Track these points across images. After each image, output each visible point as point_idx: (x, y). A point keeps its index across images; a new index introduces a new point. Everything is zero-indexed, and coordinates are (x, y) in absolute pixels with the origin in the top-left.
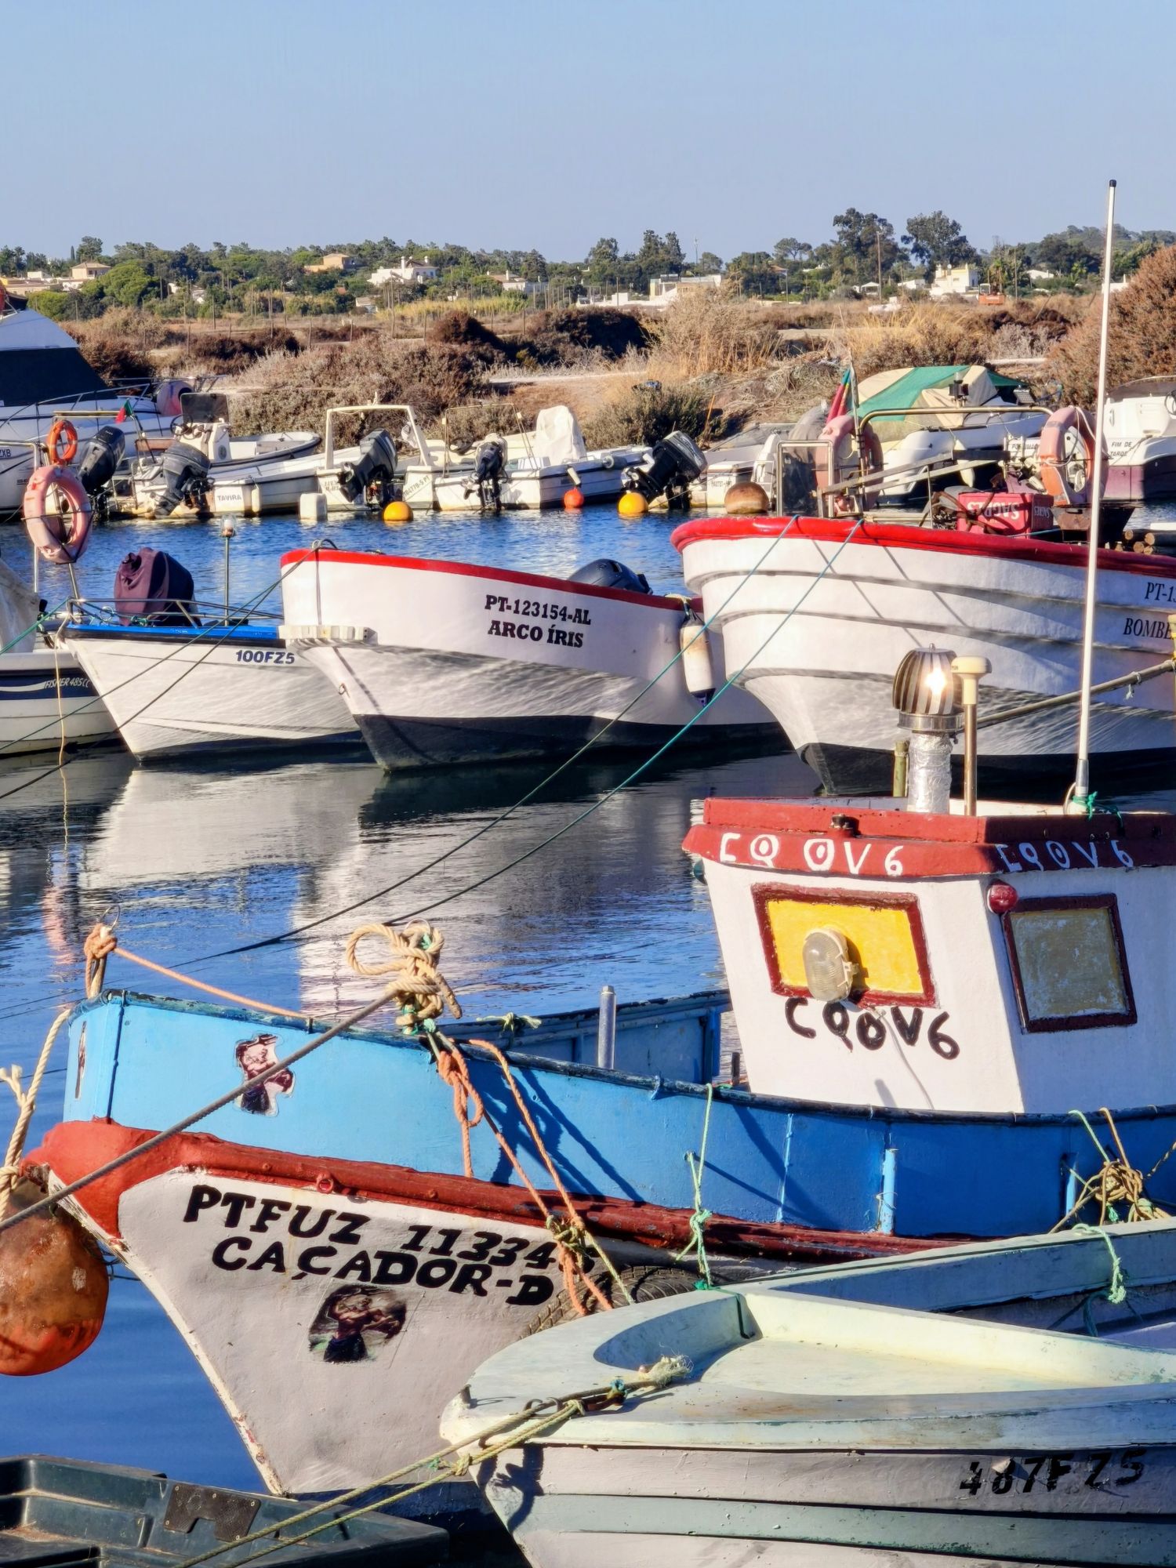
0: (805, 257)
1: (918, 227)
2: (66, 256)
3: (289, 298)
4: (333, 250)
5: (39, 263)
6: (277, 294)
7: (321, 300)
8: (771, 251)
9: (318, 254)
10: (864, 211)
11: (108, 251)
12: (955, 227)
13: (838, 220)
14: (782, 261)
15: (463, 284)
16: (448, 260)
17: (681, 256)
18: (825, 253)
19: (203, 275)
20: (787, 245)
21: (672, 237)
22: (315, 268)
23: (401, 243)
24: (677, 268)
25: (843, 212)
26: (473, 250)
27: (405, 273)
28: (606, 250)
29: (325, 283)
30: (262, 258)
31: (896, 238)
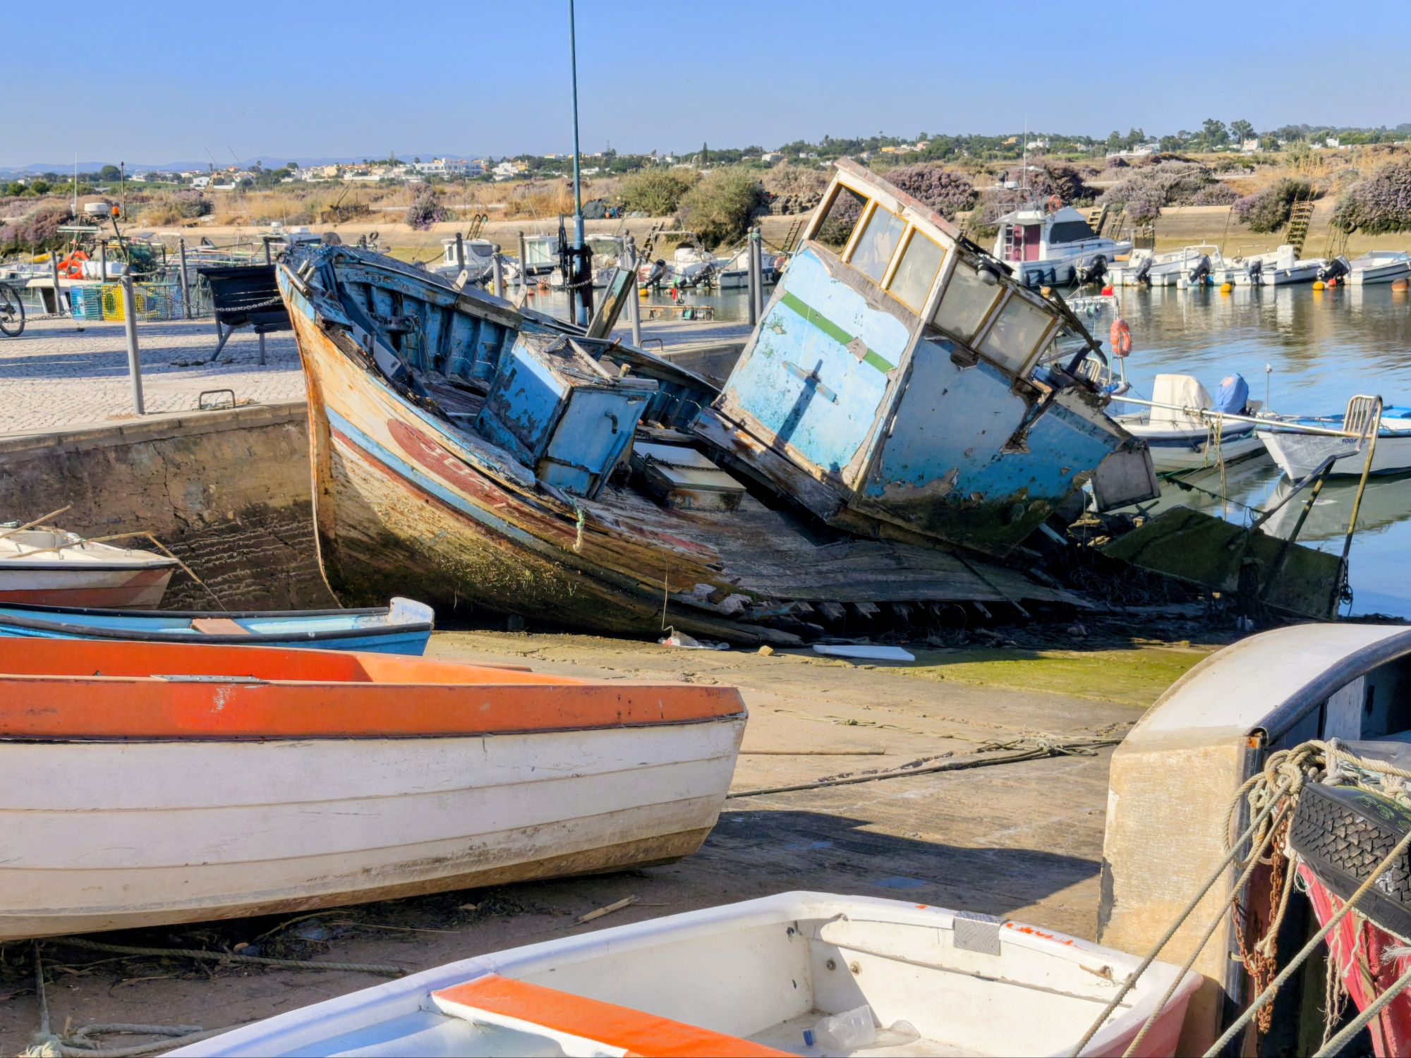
0: (1189, 137)
1: (1236, 125)
2: (914, 139)
3: (999, 153)
4: (1011, 136)
5: (904, 142)
6: (995, 152)
7: (1010, 154)
8: (1176, 136)
9: (1006, 138)
10: (1215, 120)
11: (930, 137)
12: (1249, 125)
13: (1205, 123)
14: (1180, 139)
15: (1063, 149)
16: (1055, 139)
17: (1143, 136)
18: (1197, 136)
19: (965, 146)
20: (1182, 133)
21: (1141, 130)
22: (1006, 143)
23: (1036, 133)
24: (1142, 141)
25: (1206, 120)
26: (1064, 135)
27: (1040, 144)
28: (1115, 136)
29: (1010, 148)
30: (985, 139)
31: (1226, 129)
